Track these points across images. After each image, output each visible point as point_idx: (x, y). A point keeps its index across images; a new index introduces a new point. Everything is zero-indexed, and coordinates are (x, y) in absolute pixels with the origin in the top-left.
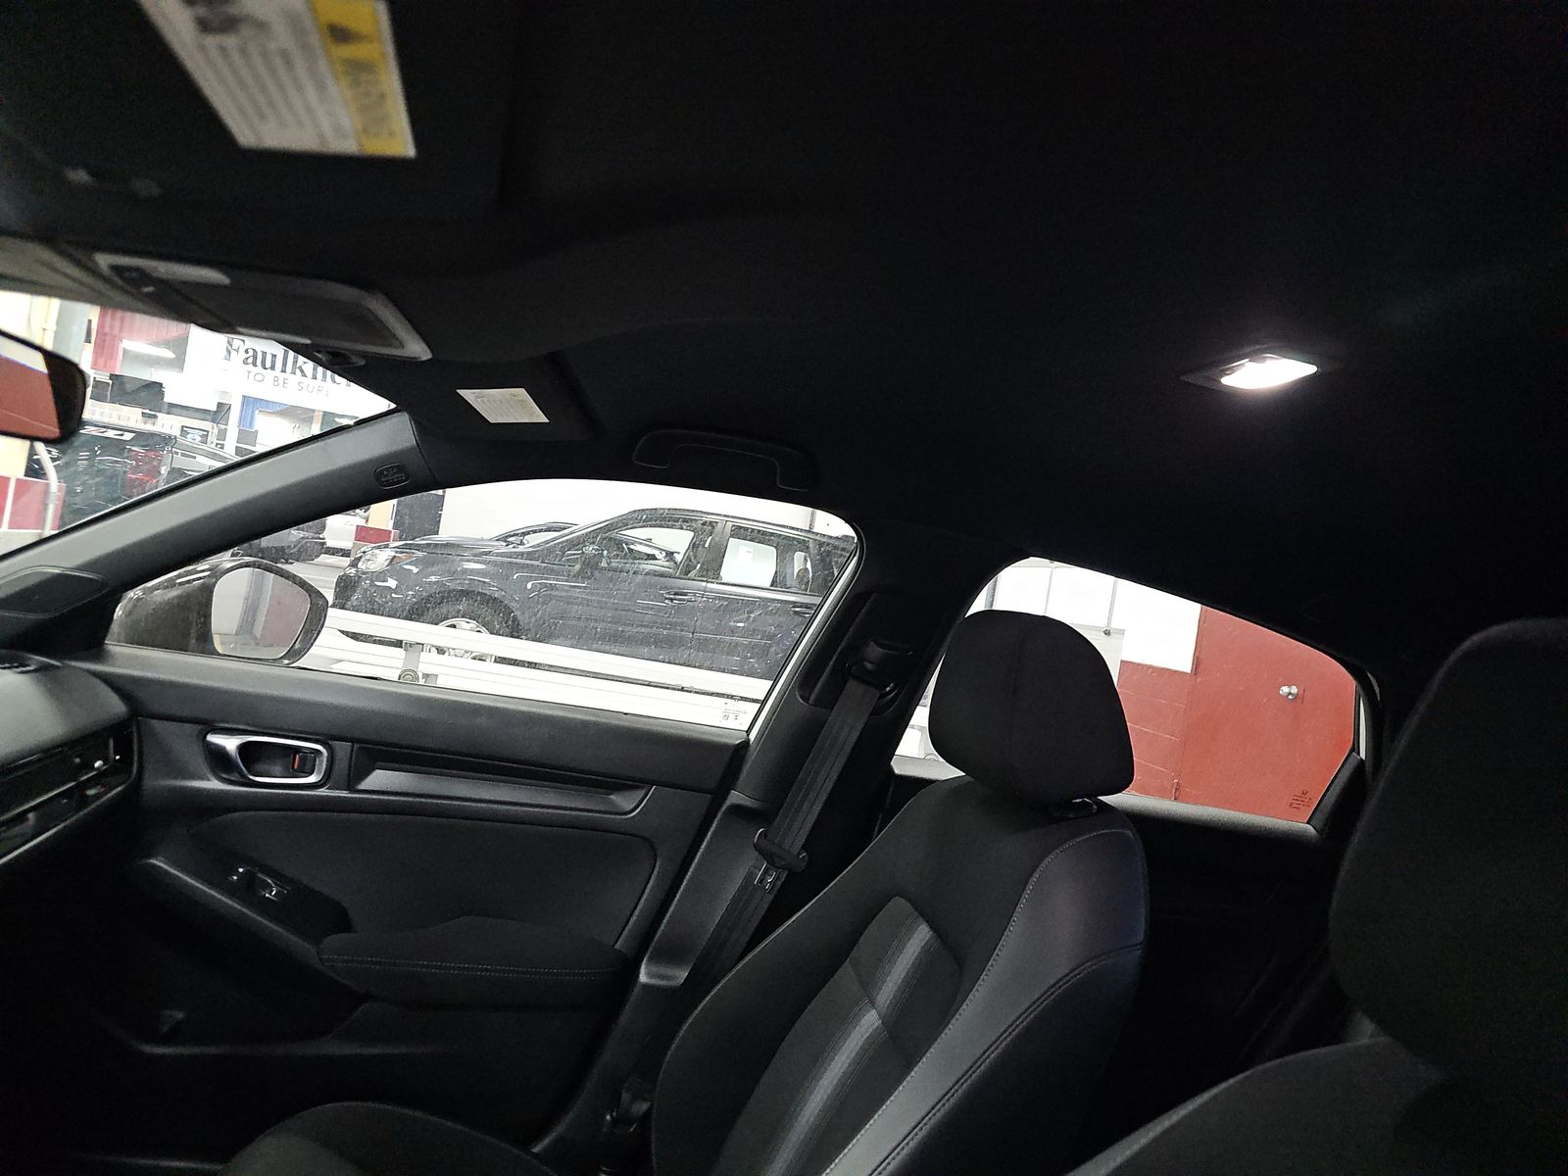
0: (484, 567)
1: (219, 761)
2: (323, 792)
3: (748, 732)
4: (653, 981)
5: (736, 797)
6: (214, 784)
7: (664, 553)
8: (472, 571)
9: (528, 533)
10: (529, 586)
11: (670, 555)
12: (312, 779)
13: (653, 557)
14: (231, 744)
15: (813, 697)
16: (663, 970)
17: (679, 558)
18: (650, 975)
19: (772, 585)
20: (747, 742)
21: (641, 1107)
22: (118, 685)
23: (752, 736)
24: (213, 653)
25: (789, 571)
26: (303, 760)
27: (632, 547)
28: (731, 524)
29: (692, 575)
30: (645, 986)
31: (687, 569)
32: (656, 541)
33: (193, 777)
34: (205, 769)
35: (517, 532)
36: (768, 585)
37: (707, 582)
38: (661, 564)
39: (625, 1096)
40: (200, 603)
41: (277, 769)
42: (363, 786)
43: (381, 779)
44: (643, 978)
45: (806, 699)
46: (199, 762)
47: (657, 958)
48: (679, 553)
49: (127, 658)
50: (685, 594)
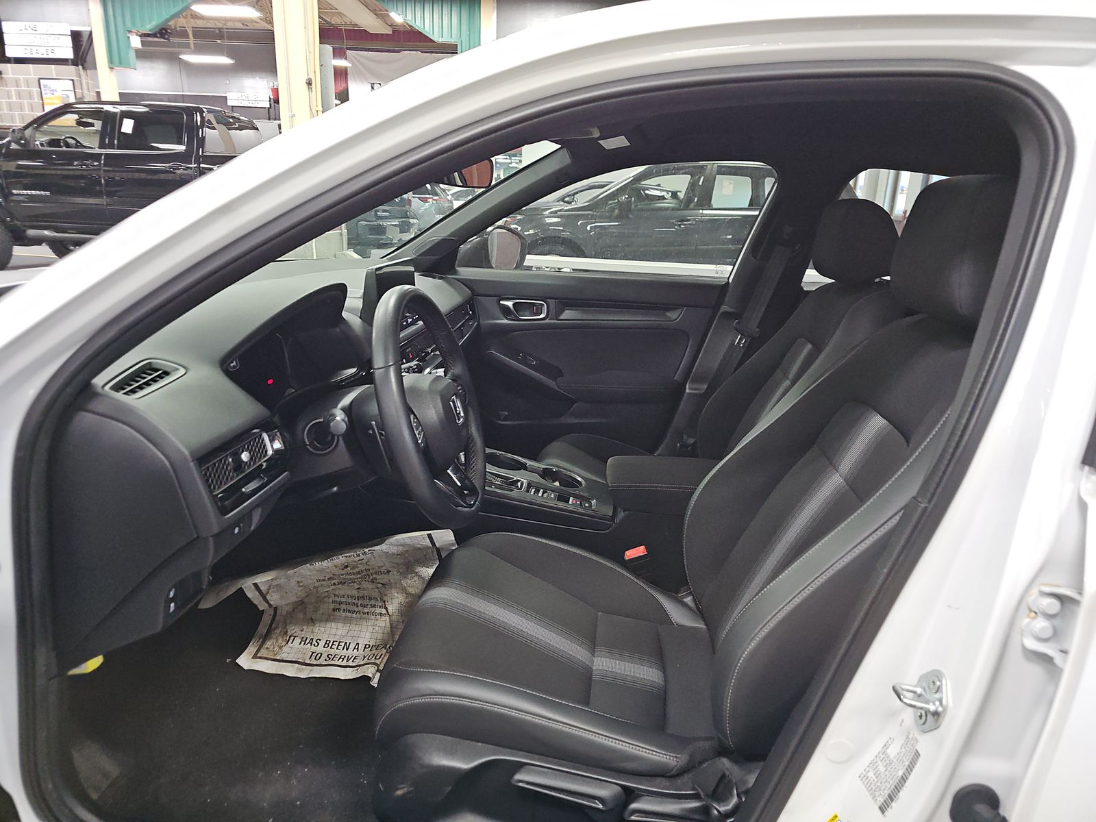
0: (560, 220)
1: (506, 311)
2: (547, 321)
3: (729, 278)
4: (691, 391)
5: (724, 308)
6: (506, 321)
7: (670, 193)
8: (551, 224)
9: (577, 193)
10: (588, 228)
11: (674, 195)
12: (542, 316)
13: (663, 198)
14: (510, 304)
15: (758, 256)
16: (696, 386)
17: (681, 195)
18: (690, 389)
19: (749, 205)
20: (728, 282)
21: (691, 441)
22: (466, 283)
23: (730, 280)
24: (492, 267)
25: (761, 193)
26: (537, 309)
27: (647, 192)
28: (716, 165)
29: (692, 206)
30: (689, 394)
31: (688, 201)
32: (665, 186)
33: (497, 319)
34: (501, 315)
35: (570, 194)
36: (747, 206)
37: (703, 210)
38: (669, 203)
39: (685, 437)
40: (484, 246)
41: (527, 313)
42: (561, 318)
43: (567, 314)
44: (687, 391)
45: (755, 257)
46: (498, 313)
47: (694, 381)
48: (680, 192)
49: (465, 272)
50: (689, 220)
